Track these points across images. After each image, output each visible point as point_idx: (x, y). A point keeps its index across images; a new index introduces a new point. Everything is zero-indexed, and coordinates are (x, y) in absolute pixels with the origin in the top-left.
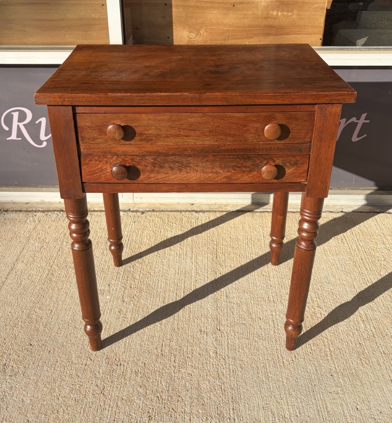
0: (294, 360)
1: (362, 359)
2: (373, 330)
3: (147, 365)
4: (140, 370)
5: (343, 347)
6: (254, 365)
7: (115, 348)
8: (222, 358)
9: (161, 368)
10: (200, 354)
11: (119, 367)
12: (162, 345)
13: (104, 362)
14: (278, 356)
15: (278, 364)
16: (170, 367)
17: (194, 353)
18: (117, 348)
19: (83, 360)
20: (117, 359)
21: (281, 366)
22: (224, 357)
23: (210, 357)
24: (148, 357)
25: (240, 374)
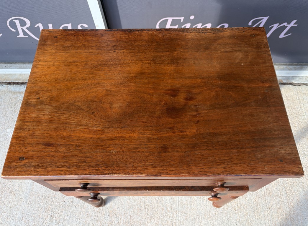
0: (216, 213)
1: (256, 213)
2: (265, 191)
3: (132, 217)
4: (128, 221)
5: (246, 204)
6: (193, 217)
7: (113, 204)
8: (175, 212)
9: (140, 219)
10: (162, 209)
11: (116, 218)
12: (140, 202)
13: (107, 214)
14: (207, 210)
15: (207, 216)
16: (145, 218)
17: (159, 208)
18: (114, 205)
19: (95, 213)
20: (115, 213)
21: (208, 218)
22: (176, 211)
23: (168, 211)
24: (132, 211)
25: (184, 224)
